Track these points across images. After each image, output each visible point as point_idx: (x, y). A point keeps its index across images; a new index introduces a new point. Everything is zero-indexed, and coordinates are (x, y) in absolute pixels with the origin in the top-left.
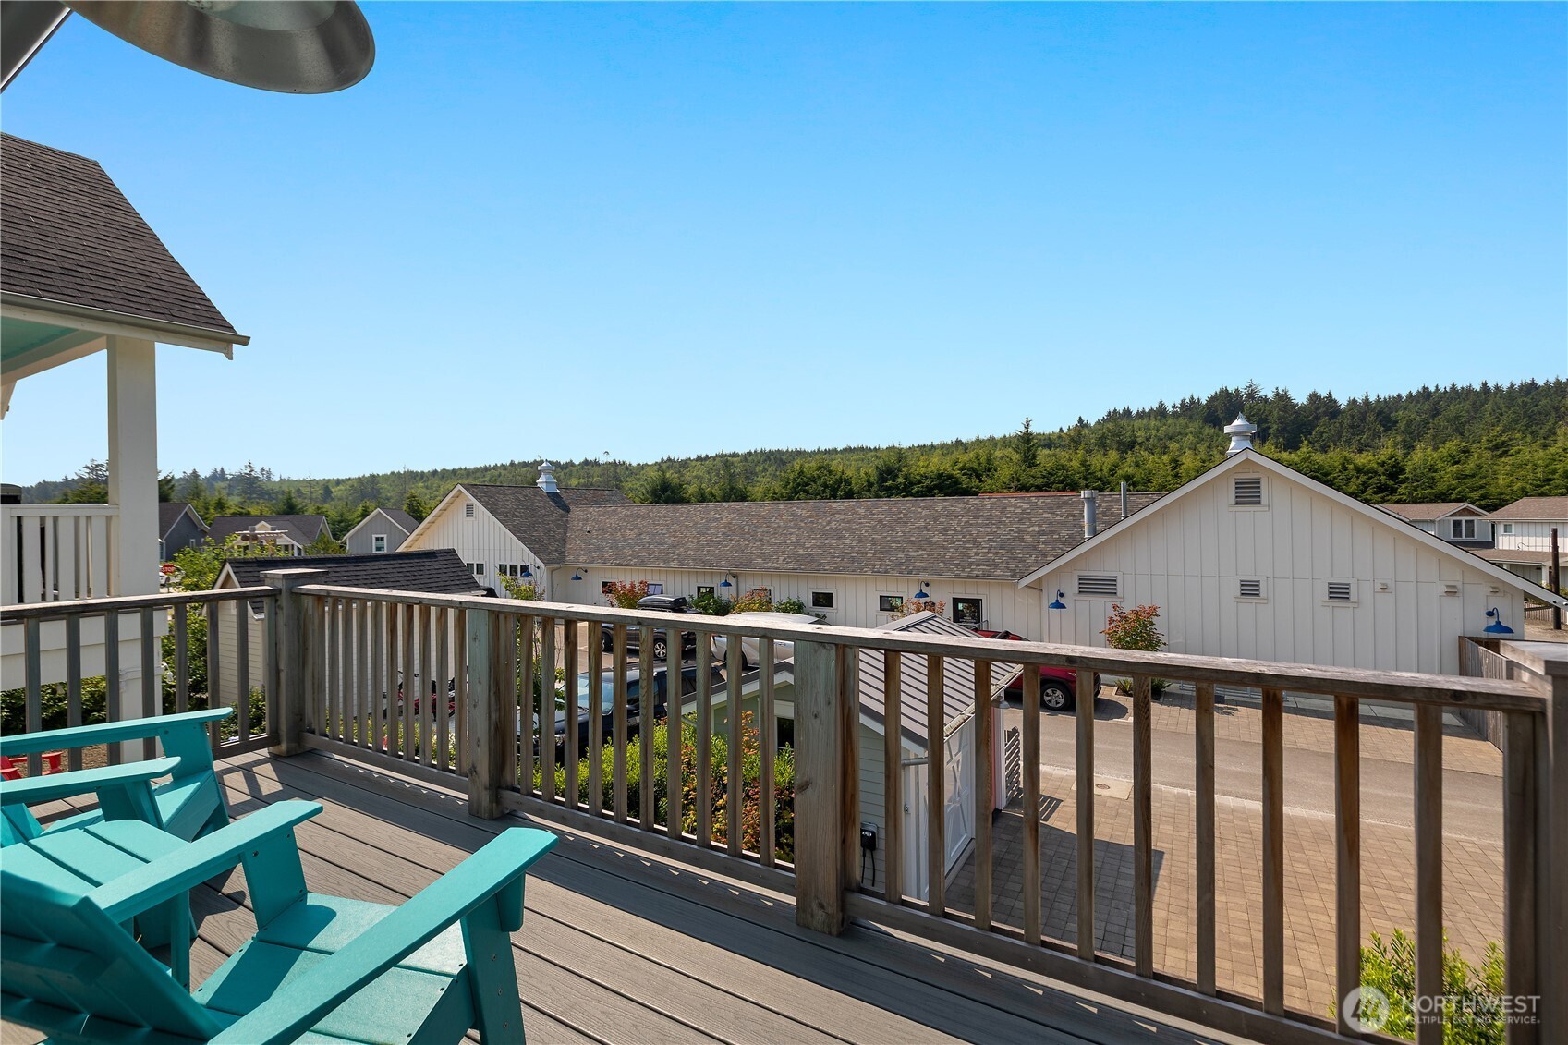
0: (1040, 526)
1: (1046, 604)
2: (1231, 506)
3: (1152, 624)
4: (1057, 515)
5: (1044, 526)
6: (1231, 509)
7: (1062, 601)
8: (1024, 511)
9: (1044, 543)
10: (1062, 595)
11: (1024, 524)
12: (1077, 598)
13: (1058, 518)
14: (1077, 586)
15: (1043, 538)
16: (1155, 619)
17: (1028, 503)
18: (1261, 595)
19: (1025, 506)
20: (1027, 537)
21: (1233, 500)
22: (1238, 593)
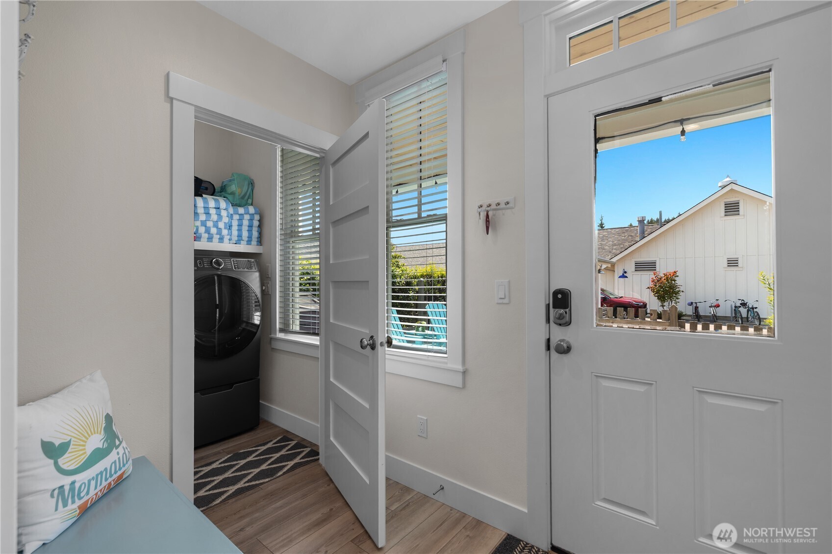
0: (613, 242)
1: (616, 277)
2: (722, 217)
3: (675, 281)
4: (623, 236)
5: (615, 242)
6: (722, 219)
7: (625, 275)
8: (604, 236)
9: (615, 249)
10: (625, 272)
11: (604, 241)
12: (633, 273)
13: (623, 238)
14: (634, 267)
15: (615, 247)
16: (676, 279)
17: (607, 232)
18: (739, 266)
19: (605, 233)
20: (607, 247)
21: (723, 213)
22: (726, 265)
